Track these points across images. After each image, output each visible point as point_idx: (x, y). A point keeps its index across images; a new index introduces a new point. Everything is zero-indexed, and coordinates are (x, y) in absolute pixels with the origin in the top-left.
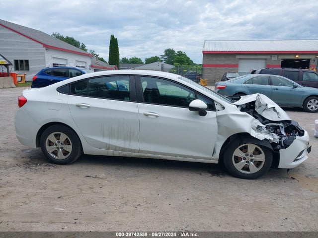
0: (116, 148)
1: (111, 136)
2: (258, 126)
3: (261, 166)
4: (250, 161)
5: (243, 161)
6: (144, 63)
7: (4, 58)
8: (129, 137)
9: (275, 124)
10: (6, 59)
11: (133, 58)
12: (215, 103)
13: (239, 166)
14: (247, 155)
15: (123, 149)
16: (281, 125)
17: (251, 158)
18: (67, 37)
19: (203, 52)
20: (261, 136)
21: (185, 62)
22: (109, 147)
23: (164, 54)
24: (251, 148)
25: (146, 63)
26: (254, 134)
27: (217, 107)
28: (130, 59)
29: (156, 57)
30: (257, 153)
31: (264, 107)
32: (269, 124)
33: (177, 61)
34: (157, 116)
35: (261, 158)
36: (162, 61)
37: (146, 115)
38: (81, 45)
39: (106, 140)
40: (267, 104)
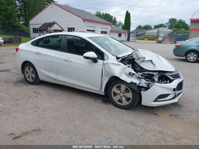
0: (52, 78)
1: (50, 71)
2: (130, 72)
3: (130, 101)
4: (122, 97)
5: (118, 96)
6: (153, 28)
7: (60, 27)
8: (58, 73)
9: (151, 73)
10: (61, 27)
11: (146, 25)
12: (105, 55)
13: (116, 99)
14: (121, 92)
15: (55, 80)
16: (154, 73)
17: (123, 94)
18: (106, 14)
19: (190, 19)
20: (129, 80)
21: (181, 27)
22: (49, 77)
23: (168, 22)
24: (123, 87)
25: (154, 29)
26: (124, 78)
27: (105, 58)
28: (144, 26)
29: (162, 24)
30: (127, 91)
31: (142, 60)
32: (145, 73)
33: (175, 27)
34: (71, 61)
35: (130, 95)
36: (166, 27)
37: (66, 60)
38: (113, 18)
39: (47, 73)
40: (145, 58)
